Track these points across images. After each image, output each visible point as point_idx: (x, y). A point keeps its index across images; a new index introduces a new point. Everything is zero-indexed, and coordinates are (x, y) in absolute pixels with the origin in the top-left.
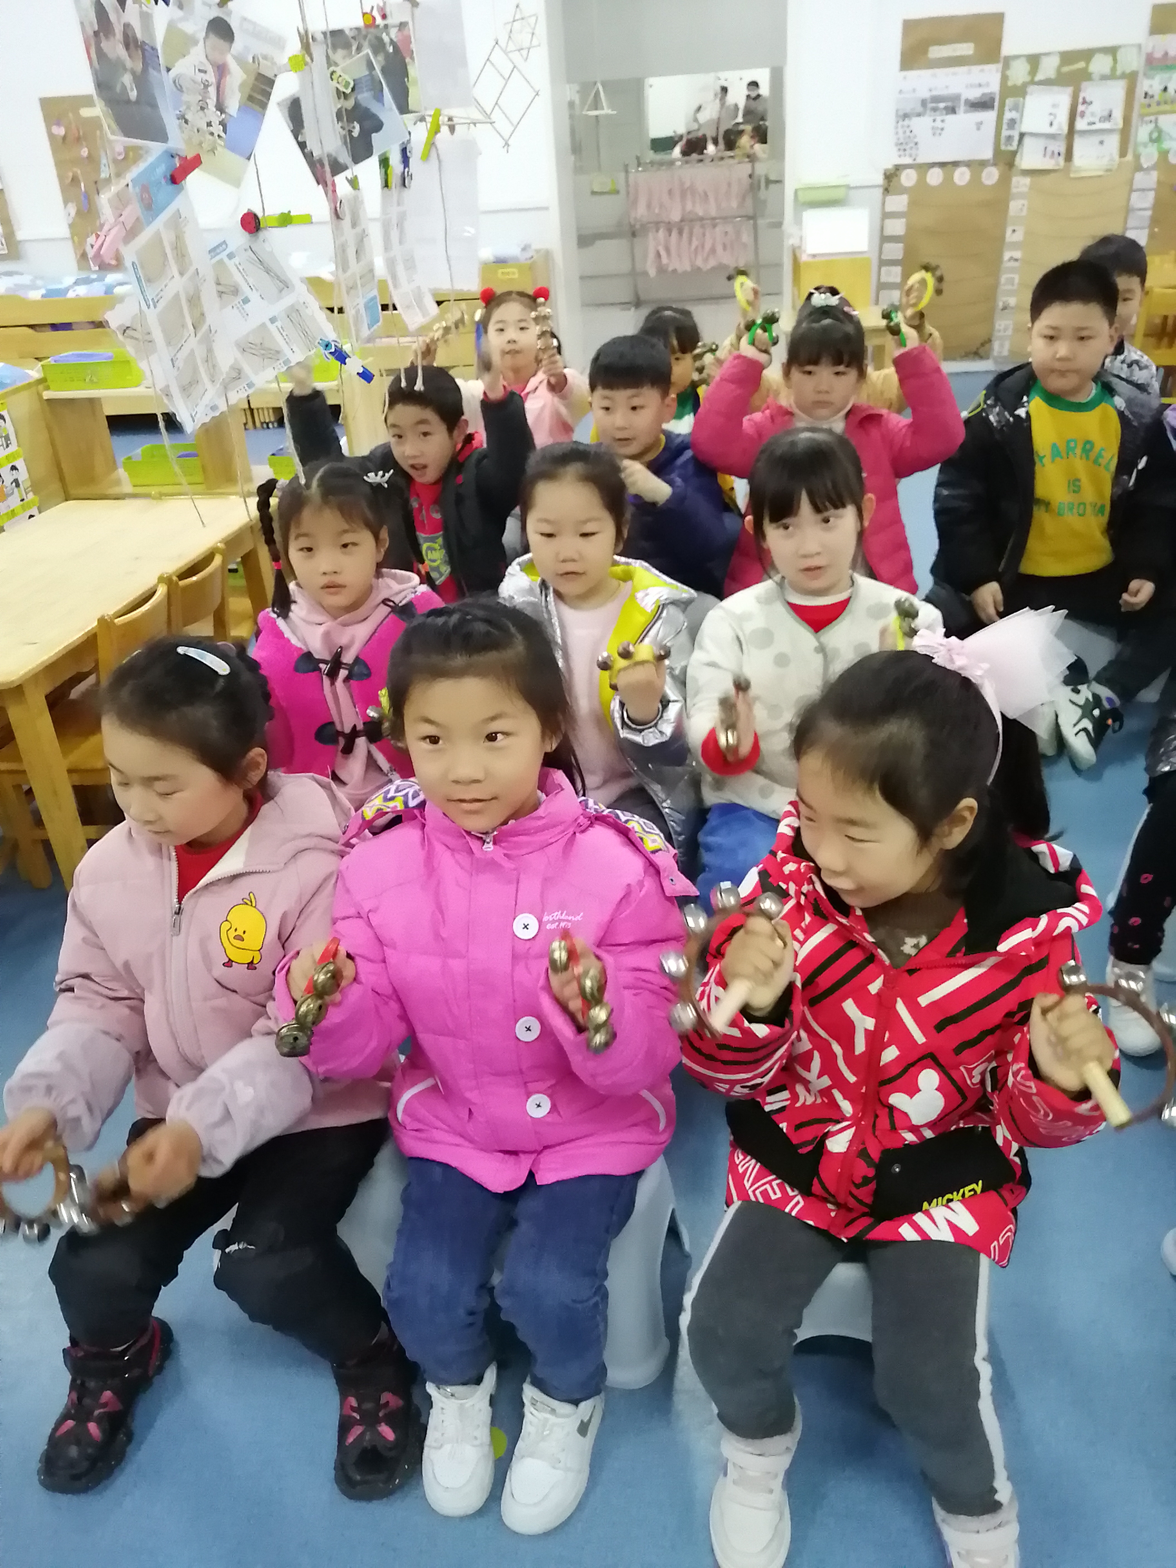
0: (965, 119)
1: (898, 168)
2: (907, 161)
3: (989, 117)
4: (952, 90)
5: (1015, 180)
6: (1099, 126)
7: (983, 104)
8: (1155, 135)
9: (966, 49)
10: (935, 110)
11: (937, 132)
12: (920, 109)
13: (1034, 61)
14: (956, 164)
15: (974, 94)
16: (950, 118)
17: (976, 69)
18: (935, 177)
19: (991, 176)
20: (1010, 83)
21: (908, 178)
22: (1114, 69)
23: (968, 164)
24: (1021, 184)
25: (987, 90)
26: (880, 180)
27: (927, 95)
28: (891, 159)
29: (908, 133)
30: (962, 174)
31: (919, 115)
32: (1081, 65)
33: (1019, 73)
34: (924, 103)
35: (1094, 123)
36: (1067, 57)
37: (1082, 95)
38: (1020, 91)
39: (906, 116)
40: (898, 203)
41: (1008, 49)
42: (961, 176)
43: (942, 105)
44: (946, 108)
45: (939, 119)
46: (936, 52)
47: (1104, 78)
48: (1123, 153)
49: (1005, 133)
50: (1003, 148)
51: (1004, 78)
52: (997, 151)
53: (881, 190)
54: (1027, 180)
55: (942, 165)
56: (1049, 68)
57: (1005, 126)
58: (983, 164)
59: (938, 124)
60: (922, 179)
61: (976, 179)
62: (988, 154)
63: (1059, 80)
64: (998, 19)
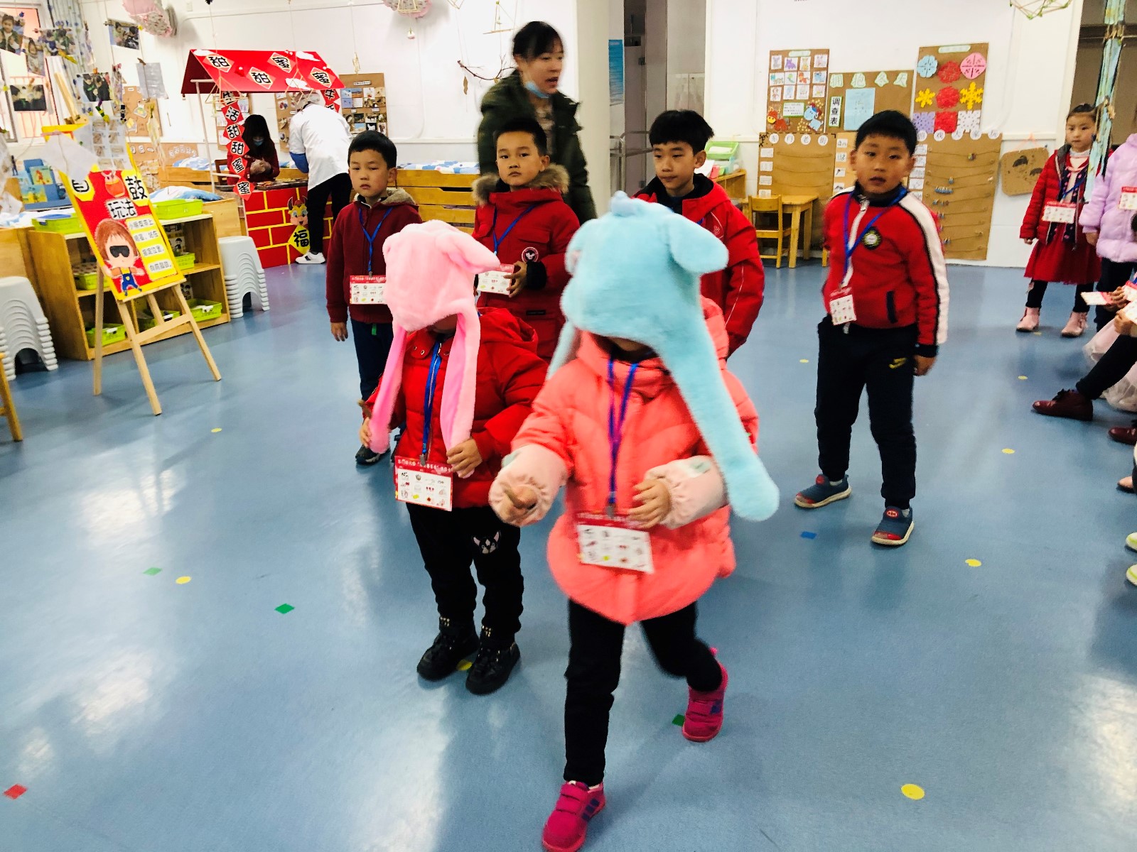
5: (838, 141)
13: (848, 76)
18: (790, 139)
19: (824, 140)
21: (773, 139)
24: (842, 143)
26: (757, 138)
28: (763, 127)
30: (806, 138)
36: (868, 75)
40: (768, 152)
42: (806, 140)
49: (831, 117)
50: (830, 125)
53: (758, 144)
56: (859, 80)
57: (831, 113)
60: (782, 140)
61: (814, 142)
64: (826, 52)
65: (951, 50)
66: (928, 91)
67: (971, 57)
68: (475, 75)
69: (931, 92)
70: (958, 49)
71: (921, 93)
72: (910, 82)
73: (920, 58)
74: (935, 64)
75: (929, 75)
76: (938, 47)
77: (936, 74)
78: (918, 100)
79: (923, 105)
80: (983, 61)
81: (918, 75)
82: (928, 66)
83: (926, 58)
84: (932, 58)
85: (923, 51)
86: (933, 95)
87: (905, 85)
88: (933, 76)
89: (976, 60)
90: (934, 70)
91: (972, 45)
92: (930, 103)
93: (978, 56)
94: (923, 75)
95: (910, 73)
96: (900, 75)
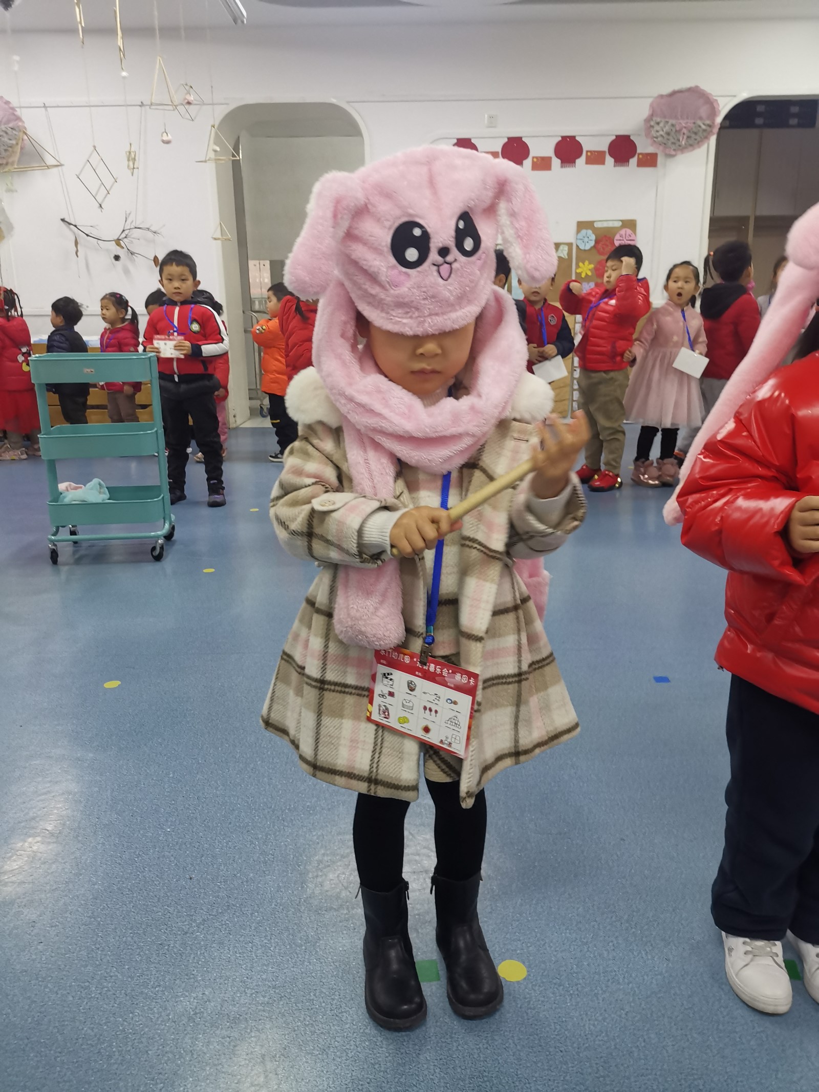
65: (605, 225)
66: (587, 263)
67: (623, 232)
68: (87, 235)
69: (590, 263)
70: (610, 224)
71: (581, 264)
72: (570, 253)
73: (578, 231)
74: (593, 237)
75: (588, 247)
76: (593, 222)
77: (595, 247)
78: (578, 271)
79: (583, 275)
80: (633, 235)
81: (577, 246)
82: (586, 240)
83: (584, 232)
84: (590, 232)
85: (582, 226)
86: (592, 266)
87: (567, 257)
88: (591, 248)
89: (627, 235)
90: (592, 243)
91: (622, 221)
92: (589, 273)
93: (629, 231)
94: (582, 247)
95: (570, 245)
96: (561, 247)
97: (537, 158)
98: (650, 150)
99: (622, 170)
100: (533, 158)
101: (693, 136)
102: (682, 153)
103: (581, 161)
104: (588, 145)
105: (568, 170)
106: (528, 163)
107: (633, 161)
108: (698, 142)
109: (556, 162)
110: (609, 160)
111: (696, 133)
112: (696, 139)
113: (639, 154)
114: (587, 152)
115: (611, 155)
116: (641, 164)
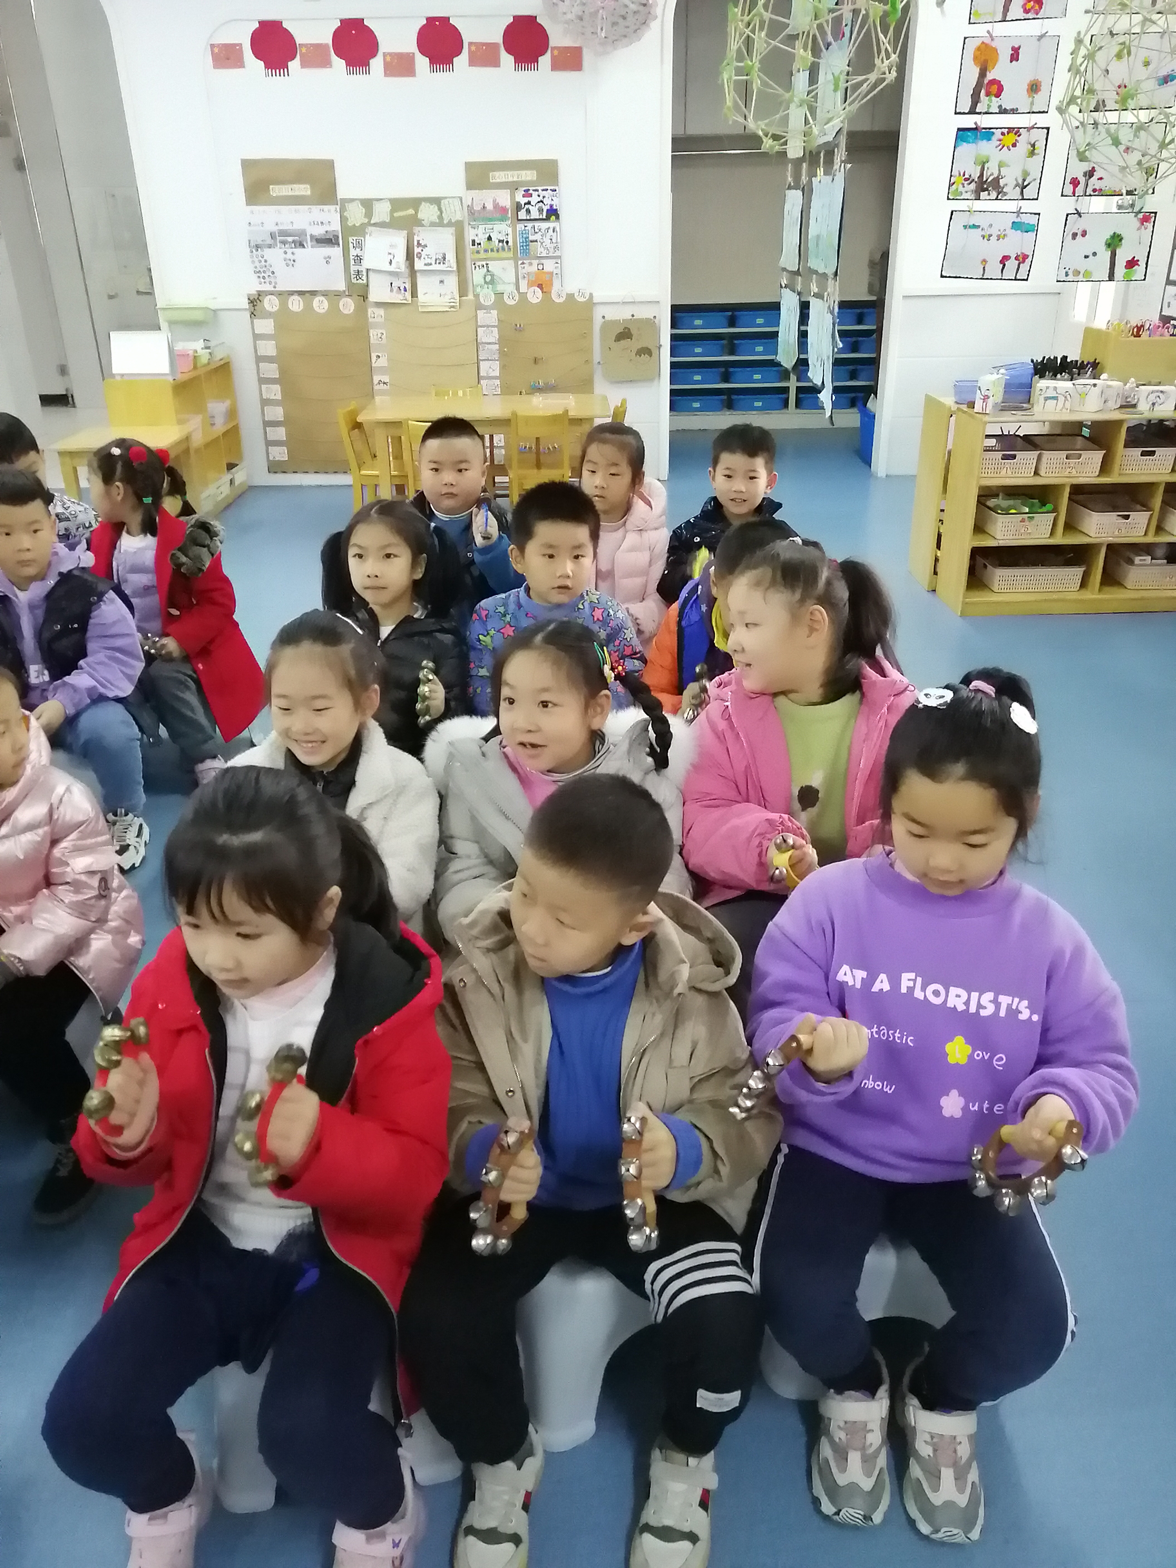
0: (312, 254)
1: (260, 294)
2: (268, 288)
3: (336, 252)
4: (297, 226)
5: (370, 311)
6: (434, 267)
7: (328, 241)
8: (488, 278)
9: (303, 190)
10: (284, 243)
11: (291, 263)
12: (269, 241)
13: (368, 204)
14: (313, 293)
15: (319, 231)
16: (299, 251)
17: (316, 209)
18: (296, 304)
19: (348, 306)
20: (350, 224)
21: (271, 304)
22: (440, 217)
23: (325, 294)
24: (376, 315)
25: (329, 229)
26: (245, 304)
27: (275, 229)
28: (254, 286)
29: (263, 263)
30: (321, 302)
31: (270, 246)
32: (411, 211)
33: (356, 215)
34: (272, 236)
35: (431, 264)
36: (397, 204)
37: (416, 238)
38: (360, 231)
39: (257, 247)
40: (265, 326)
41: (342, 193)
42: (320, 305)
43: (290, 239)
44: (294, 241)
45: (289, 251)
46: (276, 191)
47: (433, 224)
48: (463, 292)
49: (353, 268)
50: (354, 281)
51: (343, 219)
52: (350, 284)
53: (248, 314)
54: (381, 312)
55: (301, 293)
56: (382, 212)
57: (352, 262)
58: (338, 295)
59: (289, 256)
60: (284, 305)
61: (334, 309)
62: (341, 286)
63: (392, 224)
64: (329, 165)
73: (469, 178)
85: (471, 169)
97: (390, 54)
98: (567, 42)
99: (527, 76)
100: (385, 55)
101: (621, 21)
102: (615, 49)
103: (461, 61)
104: (470, 33)
105: (442, 77)
106: (377, 64)
107: (545, 60)
108: (635, 31)
109: (422, 62)
110: (507, 59)
111: (624, 18)
112: (627, 27)
113: (553, 48)
114: (470, 44)
115: (509, 51)
116: (557, 65)
